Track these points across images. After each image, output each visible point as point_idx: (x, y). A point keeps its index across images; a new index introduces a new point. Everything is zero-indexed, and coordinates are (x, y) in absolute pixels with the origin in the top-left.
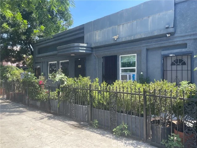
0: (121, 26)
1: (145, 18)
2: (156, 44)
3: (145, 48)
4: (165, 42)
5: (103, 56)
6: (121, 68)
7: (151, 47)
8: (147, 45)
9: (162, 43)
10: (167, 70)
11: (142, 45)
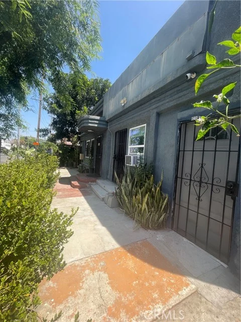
0: (131, 84)
1: (157, 59)
2: (171, 101)
3: (155, 111)
4: (185, 92)
5: (116, 131)
6: (129, 147)
7: (162, 108)
8: (158, 105)
9: (179, 97)
10: (184, 151)
11: (151, 108)
